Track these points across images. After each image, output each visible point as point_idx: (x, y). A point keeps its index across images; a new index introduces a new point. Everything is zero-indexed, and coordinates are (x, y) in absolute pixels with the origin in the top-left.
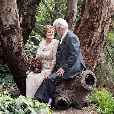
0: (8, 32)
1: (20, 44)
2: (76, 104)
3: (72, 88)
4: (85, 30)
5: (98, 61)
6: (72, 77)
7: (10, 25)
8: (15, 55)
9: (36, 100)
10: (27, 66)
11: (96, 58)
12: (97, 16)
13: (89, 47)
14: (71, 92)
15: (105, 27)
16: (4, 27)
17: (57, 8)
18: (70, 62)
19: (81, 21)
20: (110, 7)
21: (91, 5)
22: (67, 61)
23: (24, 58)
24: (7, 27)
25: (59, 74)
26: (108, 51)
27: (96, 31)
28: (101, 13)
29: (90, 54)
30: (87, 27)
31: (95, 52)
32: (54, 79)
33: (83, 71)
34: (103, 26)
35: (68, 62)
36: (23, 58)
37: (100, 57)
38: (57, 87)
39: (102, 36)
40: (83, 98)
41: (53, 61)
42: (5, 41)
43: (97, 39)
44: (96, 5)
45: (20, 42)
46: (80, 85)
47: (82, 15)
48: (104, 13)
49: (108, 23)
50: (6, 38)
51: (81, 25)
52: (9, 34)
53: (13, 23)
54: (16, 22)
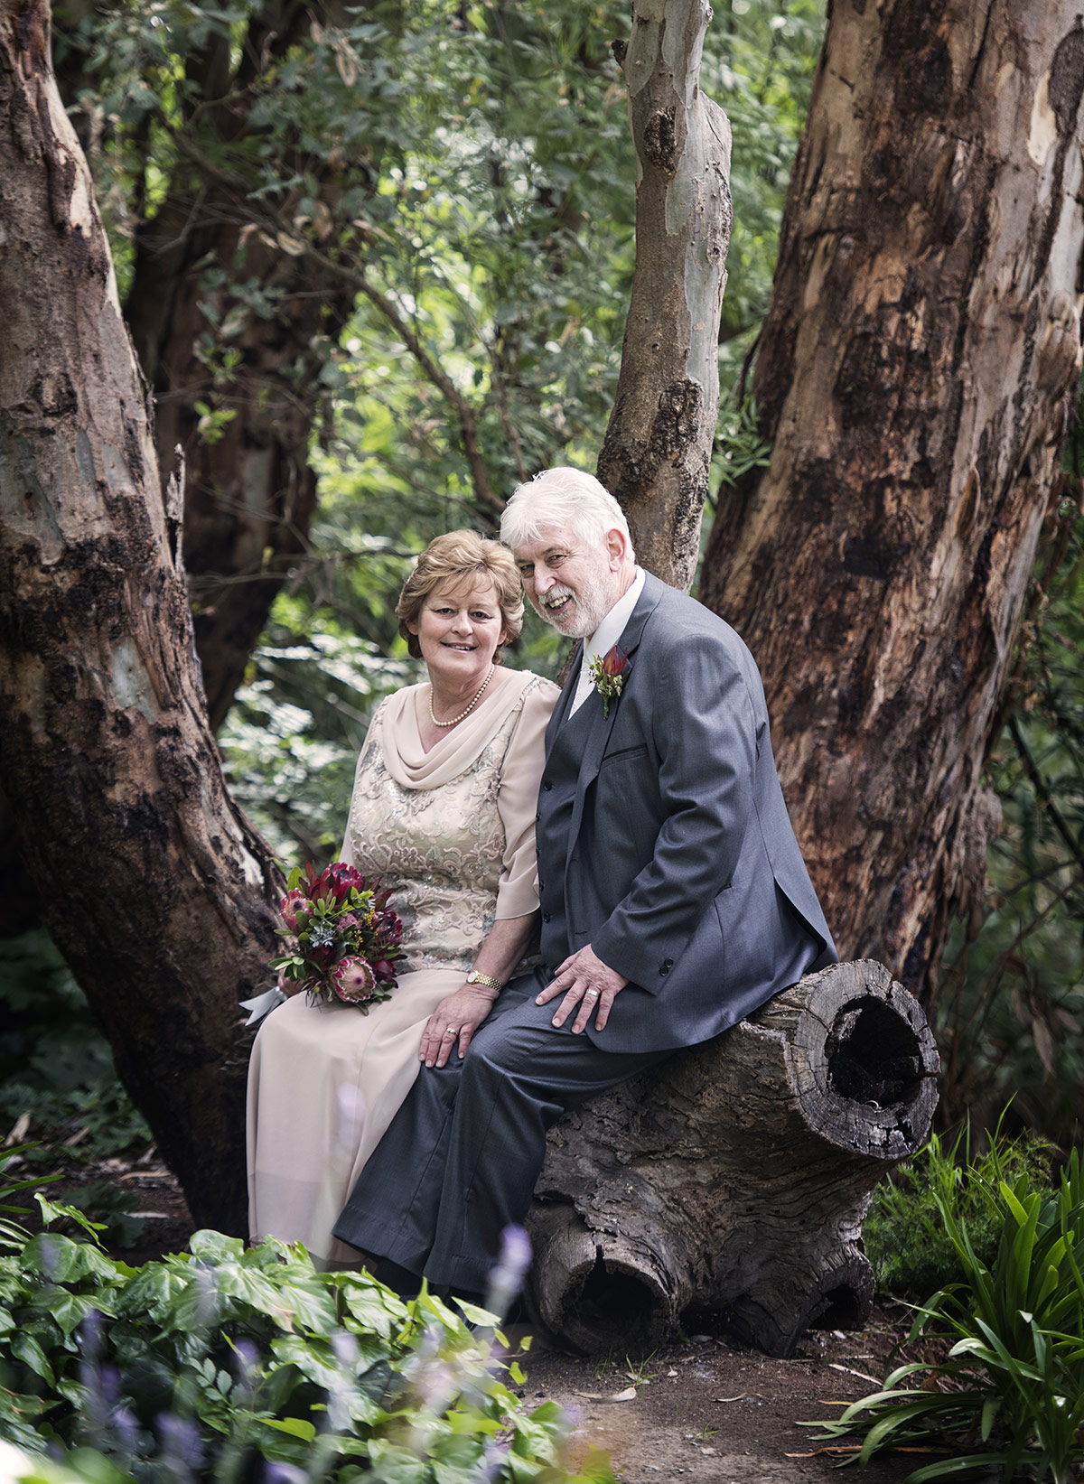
0: (53, 617)
1: (175, 732)
2: (744, 1297)
3: (703, 1143)
4: (799, 577)
5: (940, 872)
6: (701, 1031)
7: (67, 550)
8: (131, 833)
9: (353, 1275)
10: (253, 946)
11: (921, 838)
12: (915, 433)
13: (852, 733)
14: (693, 1187)
15: (1000, 538)
16: (18, 569)
17: (526, 362)
18: (670, 888)
19: (766, 482)
20: (1041, 337)
21: (853, 326)
22: (644, 882)
23: (219, 863)
24: (45, 570)
25: (567, 1005)
26: (1034, 776)
27: (908, 580)
28: (958, 404)
29: (856, 808)
30: (820, 546)
31: (912, 782)
32: (522, 1060)
33: (807, 972)
34: (981, 529)
35: (657, 883)
36: (206, 867)
37: (961, 835)
38: (554, 1133)
39: (975, 623)
40: (807, 1239)
41: (508, 885)
42: (27, 705)
43: (926, 657)
44: (903, 322)
45: (178, 706)
46: (776, 1110)
47: (766, 429)
48: (983, 399)
49: (1026, 495)
50: (34, 674)
51: (763, 525)
52: (65, 639)
53: (100, 529)
54: (130, 517)
